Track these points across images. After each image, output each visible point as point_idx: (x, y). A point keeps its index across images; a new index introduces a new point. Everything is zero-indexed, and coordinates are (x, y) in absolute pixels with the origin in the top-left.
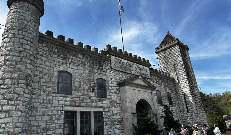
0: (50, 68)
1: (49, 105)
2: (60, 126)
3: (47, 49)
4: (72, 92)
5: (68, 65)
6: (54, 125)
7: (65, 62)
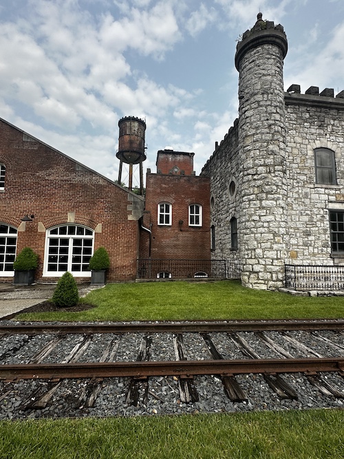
0: (302, 146)
1: (307, 201)
2: (325, 230)
3: (295, 116)
4: (338, 180)
5: (328, 136)
6: (317, 229)
7: (322, 132)
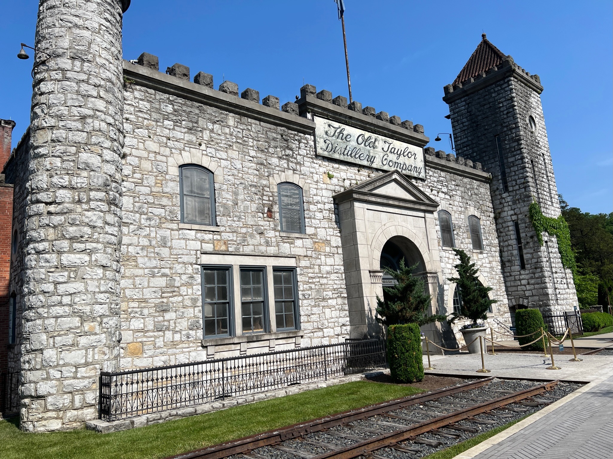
0: (159, 157)
1: (165, 252)
2: (194, 300)
4: (218, 219)
5: (203, 147)
6: (180, 299)
7: (194, 139)
